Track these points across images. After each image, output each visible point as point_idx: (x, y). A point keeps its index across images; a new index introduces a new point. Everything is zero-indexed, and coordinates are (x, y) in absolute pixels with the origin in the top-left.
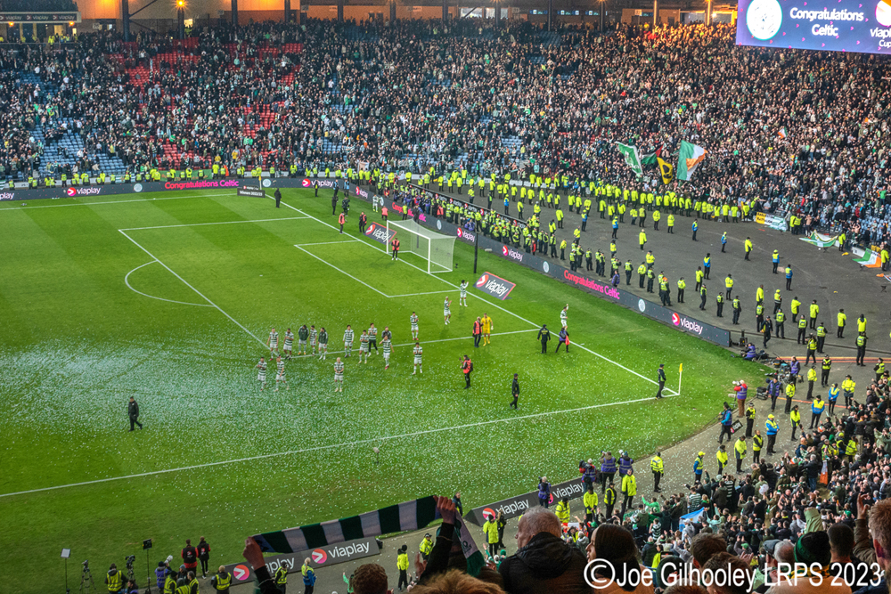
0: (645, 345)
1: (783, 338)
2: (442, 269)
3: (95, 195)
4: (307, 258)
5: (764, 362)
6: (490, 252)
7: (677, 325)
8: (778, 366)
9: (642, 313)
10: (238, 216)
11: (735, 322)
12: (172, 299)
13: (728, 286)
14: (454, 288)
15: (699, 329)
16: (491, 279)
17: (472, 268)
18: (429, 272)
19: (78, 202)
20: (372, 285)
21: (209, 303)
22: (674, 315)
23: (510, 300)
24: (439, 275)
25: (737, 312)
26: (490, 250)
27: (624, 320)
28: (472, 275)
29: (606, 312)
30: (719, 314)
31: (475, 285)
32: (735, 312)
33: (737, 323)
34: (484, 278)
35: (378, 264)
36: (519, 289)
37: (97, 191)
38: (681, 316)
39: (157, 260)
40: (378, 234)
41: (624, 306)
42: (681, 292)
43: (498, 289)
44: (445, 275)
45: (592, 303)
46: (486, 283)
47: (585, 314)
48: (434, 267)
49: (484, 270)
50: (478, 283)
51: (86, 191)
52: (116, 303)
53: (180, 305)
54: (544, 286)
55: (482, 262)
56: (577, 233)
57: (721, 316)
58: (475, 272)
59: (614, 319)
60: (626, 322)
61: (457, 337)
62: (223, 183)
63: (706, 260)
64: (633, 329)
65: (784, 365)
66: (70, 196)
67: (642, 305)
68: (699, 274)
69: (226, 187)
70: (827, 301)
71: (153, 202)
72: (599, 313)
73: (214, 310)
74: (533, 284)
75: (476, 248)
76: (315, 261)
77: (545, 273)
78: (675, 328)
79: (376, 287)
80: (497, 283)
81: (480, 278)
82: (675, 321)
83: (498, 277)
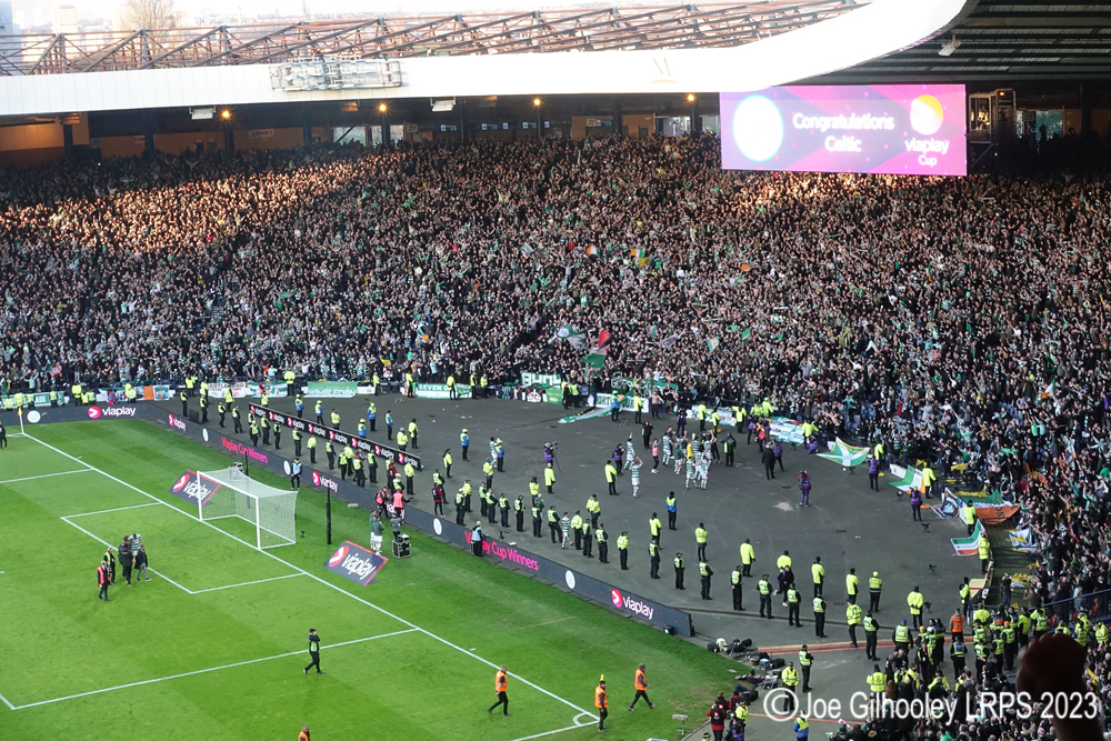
0: (564, 644)
1: (770, 617)
2: (281, 540)
4: (77, 536)
5: (738, 658)
6: (355, 508)
7: (619, 606)
8: (757, 663)
11: (706, 595)
13: (700, 540)
14: (295, 572)
15: (648, 612)
16: (351, 552)
17: (326, 535)
18: (259, 548)
20: (169, 575)
22: (614, 592)
23: (374, 585)
24: (275, 551)
25: (706, 581)
26: (356, 505)
27: (541, 606)
28: (325, 548)
29: (515, 594)
30: (679, 585)
31: (326, 564)
32: (703, 582)
33: (709, 598)
34: (341, 551)
35: (184, 541)
36: (393, 566)
40: (191, 490)
41: (544, 581)
42: (624, 553)
43: (360, 567)
44: (283, 551)
45: (497, 581)
46: (343, 560)
47: (483, 599)
48: (267, 538)
49: (344, 538)
50: (332, 560)
54: (431, 558)
55: (339, 525)
56: (487, 468)
57: (682, 588)
58: (329, 543)
59: (526, 605)
61: (287, 652)
63: (671, 502)
64: (552, 618)
65: (765, 660)
67: (570, 579)
68: (654, 524)
70: (844, 553)
72: (505, 596)
75: (329, 505)
76: (90, 541)
77: (437, 535)
78: (617, 612)
79: (175, 579)
80: (360, 557)
81: (335, 553)
82: (616, 601)
83: (363, 548)
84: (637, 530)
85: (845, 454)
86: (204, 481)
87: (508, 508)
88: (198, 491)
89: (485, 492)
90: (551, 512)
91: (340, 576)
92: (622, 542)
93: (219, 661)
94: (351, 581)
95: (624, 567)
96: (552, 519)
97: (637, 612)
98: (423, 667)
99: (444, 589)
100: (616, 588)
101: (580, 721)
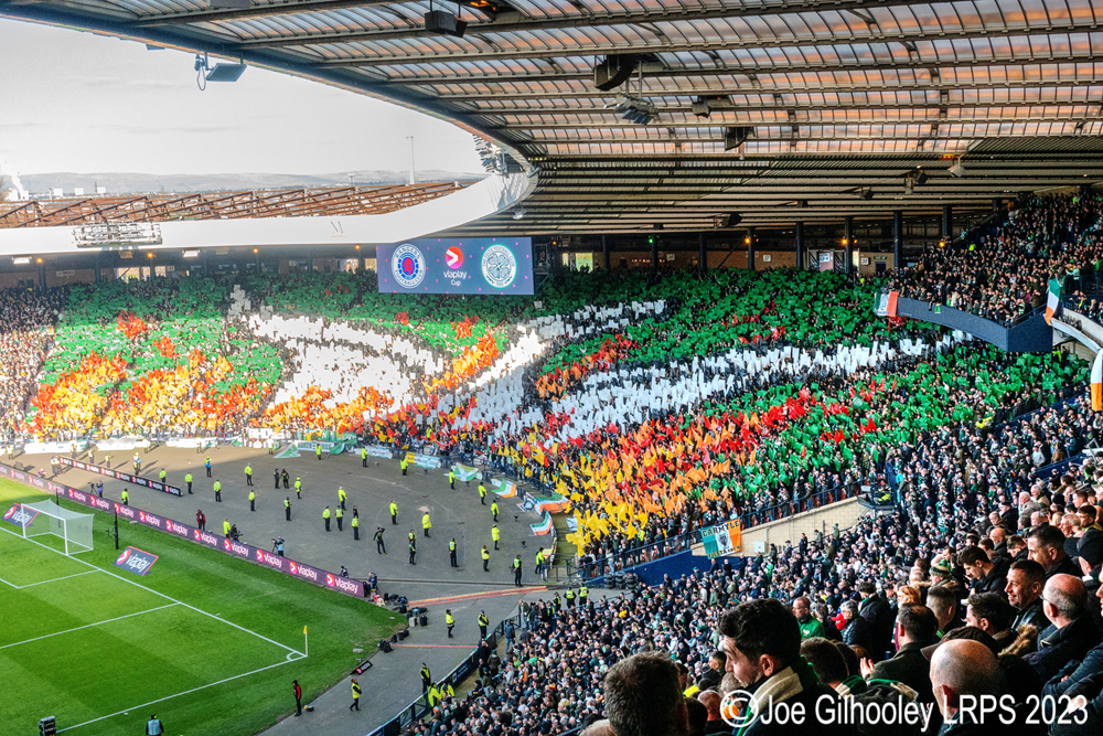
0: (280, 607)
2: (82, 548)
5: (396, 609)
6: (134, 524)
14: (93, 569)
16: (133, 553)
17: (114, 543)
18: (67, 554)
23: (149, 575)
24: (79, 556)
26: (135, 521)
28: (114, 551)
31: (115, 562)
34: (126, 553)
35: (12, 552)
36: (163, 562)
40: (16, 517)
43: (139, 563)
44: (84, 555)
46: (127, 559)
47: (225, 580)
48: (72, 547)
49: (127, 544)
50: (119, 560)
54: (188, 554)
55: (124, 535)
58: (117, 548)
59: (255, 583)
61: (88, 624)
64: (272, 590)
65: (414, 610)
70: (463, 537)
72: (240, 577)
74: (177, 554)
75: (116, 523)
79: (6, 579)
80: (139, 557)
81: (122, 554)
83: (141, 551)
85: (461, 473)
86: (27, 511)
88: (22, 518)
91: (125, 570)
94: (132, 573)
98: (184, 628)
99: (198, 575)
101: (291, 657)
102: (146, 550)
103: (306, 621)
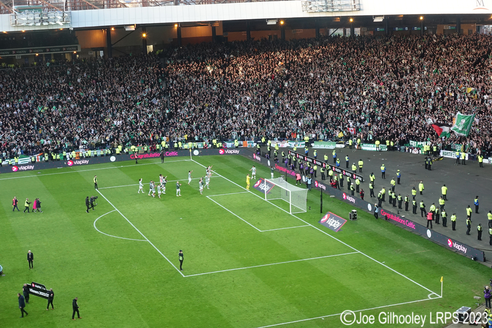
0: (425, 262)
2: (300, 210)
3: (86, 164)
4: (213, 205)
6: (333, 198)
7: (451, 246)
9: (430, 239)
10: (174, 177)
12: (121, 236)
13: (489, 218)
14: (306, 224)
15: (464, 250)
16: (330, 217)
17: (320, 209)
18: (291, 213)
19: (73, 170)
20: (251, 223)
21: (144, 239)
22: (449, 240)
23: (341, 232)
24: (298, 215)
26: (334, 196)
27: (415, 245)
28: (319, 214)
29: (403, 239)
30: (479, 238)
31: (320, 221)
32: (490, 237)
34: (326, 216)
35: (258, 209)
36: (349, 224)
37: (86, 162)
38: (453, 241)
39: (117, 209)
40: (261, 187)
41: (417, 235)
42: (454, 223)
43: (334, 224)
44: (301, 215)
45: (395, 232)
46: (327, 220)
47: (389, 240)
48: (294, 209)
49: (328, 211)
50: (322, 220)
51: (79, 162)
52: (85, 240)
53: (126, 240)
54: (366, 221)
55: (326, 205)
56: (393, 182)
57: (480, 240)
58: (321, 212)
59: (408, 244)
60: (416, 245)
61: (301, 259)
62: (168, 154)
63: (476, 201)
64: (420, 250)
66: (69, 166)
67: (429, 233)
68: (469, 210)
69: (169, 156)
71: (120, 168)
72: (399, 239)
73: (147, 243)
75: (321, 196)
76: (218, 207)
77: (369, 211)
78: (450, 249)
79: (254, 225)
80: (335, 219)
81: (324, 217)
82: (450, 244)
83: (336, 216)
84: (461, 213)
86: (267, 183)
87: (402, 200)
88: (265, 187)
89: (391, 193)
90: (421, 203)
91: (325, 226)
92: (453, 218)
93: (272, 261)
94: (330, 230)
95: (454, 229)
96: (422, 206)
97: (459, 249)
98: (361, 269)
99: (372, 235)
100: (450, 238)
101: (431, 296)
102: (339, 216)
103: (443, 274)
